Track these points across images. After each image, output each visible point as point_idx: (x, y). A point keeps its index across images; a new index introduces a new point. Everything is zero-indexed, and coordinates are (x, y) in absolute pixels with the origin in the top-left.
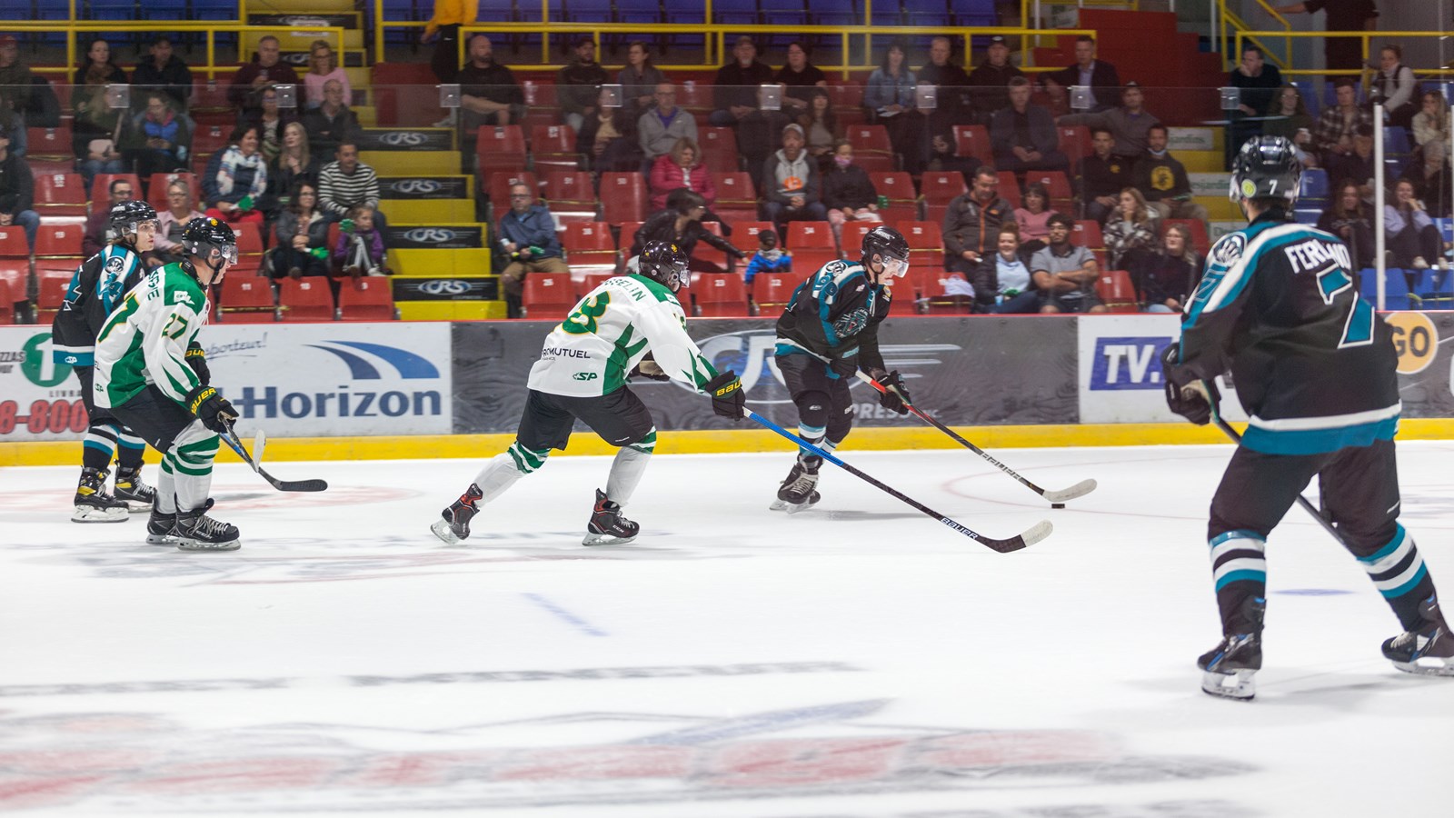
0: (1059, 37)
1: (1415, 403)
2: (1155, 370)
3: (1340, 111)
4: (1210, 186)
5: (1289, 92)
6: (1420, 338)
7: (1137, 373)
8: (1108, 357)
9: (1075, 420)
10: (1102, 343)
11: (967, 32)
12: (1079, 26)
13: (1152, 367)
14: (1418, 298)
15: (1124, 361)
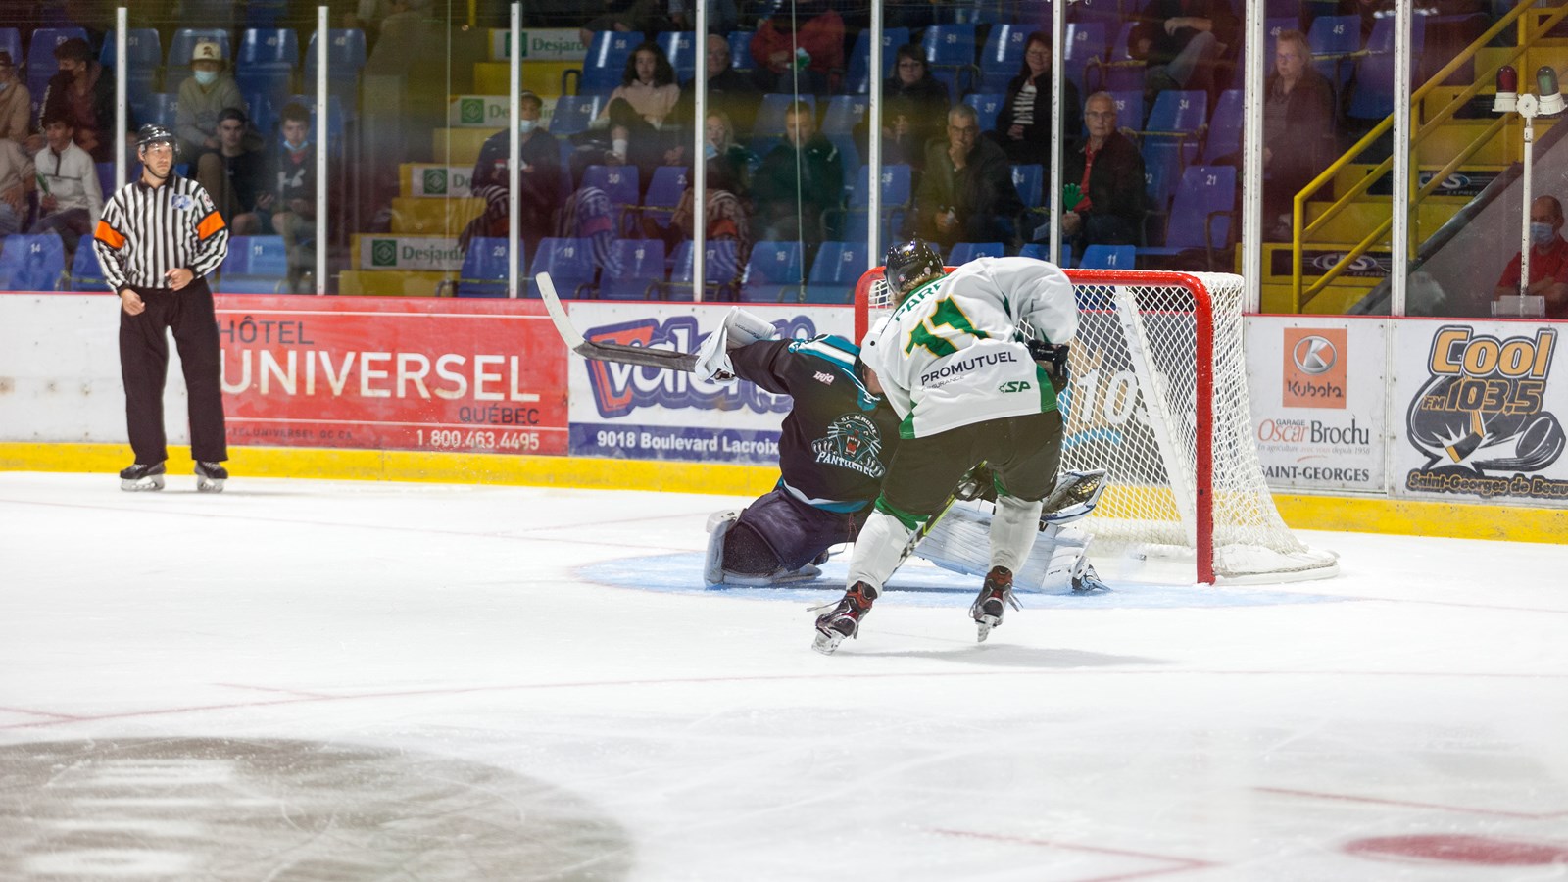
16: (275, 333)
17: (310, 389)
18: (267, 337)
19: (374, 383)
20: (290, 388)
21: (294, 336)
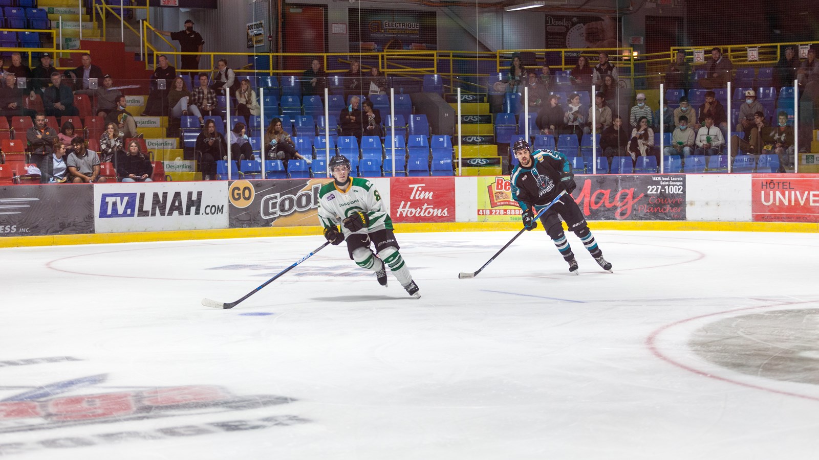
0: (71, 54)
1: (245, 221)
2: (129, 208)
3: (201, 89)
4: (144, 123)
5: (179, 80)
6: (247, 192)
7: (121, 210)
8: (108, 202)
9: (93, 232)
10: (104, 196)
11: (29, 50)
12: (80, 48)
13: (128, 207)
14: (243, 174)
15: (115, 204)
16: (781, 185)
17: (793, 204)
18: (778, 187)
19: (814, 201)
20: (786, 203)
21: (788, 186)
